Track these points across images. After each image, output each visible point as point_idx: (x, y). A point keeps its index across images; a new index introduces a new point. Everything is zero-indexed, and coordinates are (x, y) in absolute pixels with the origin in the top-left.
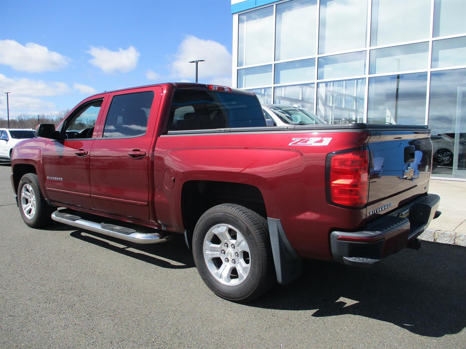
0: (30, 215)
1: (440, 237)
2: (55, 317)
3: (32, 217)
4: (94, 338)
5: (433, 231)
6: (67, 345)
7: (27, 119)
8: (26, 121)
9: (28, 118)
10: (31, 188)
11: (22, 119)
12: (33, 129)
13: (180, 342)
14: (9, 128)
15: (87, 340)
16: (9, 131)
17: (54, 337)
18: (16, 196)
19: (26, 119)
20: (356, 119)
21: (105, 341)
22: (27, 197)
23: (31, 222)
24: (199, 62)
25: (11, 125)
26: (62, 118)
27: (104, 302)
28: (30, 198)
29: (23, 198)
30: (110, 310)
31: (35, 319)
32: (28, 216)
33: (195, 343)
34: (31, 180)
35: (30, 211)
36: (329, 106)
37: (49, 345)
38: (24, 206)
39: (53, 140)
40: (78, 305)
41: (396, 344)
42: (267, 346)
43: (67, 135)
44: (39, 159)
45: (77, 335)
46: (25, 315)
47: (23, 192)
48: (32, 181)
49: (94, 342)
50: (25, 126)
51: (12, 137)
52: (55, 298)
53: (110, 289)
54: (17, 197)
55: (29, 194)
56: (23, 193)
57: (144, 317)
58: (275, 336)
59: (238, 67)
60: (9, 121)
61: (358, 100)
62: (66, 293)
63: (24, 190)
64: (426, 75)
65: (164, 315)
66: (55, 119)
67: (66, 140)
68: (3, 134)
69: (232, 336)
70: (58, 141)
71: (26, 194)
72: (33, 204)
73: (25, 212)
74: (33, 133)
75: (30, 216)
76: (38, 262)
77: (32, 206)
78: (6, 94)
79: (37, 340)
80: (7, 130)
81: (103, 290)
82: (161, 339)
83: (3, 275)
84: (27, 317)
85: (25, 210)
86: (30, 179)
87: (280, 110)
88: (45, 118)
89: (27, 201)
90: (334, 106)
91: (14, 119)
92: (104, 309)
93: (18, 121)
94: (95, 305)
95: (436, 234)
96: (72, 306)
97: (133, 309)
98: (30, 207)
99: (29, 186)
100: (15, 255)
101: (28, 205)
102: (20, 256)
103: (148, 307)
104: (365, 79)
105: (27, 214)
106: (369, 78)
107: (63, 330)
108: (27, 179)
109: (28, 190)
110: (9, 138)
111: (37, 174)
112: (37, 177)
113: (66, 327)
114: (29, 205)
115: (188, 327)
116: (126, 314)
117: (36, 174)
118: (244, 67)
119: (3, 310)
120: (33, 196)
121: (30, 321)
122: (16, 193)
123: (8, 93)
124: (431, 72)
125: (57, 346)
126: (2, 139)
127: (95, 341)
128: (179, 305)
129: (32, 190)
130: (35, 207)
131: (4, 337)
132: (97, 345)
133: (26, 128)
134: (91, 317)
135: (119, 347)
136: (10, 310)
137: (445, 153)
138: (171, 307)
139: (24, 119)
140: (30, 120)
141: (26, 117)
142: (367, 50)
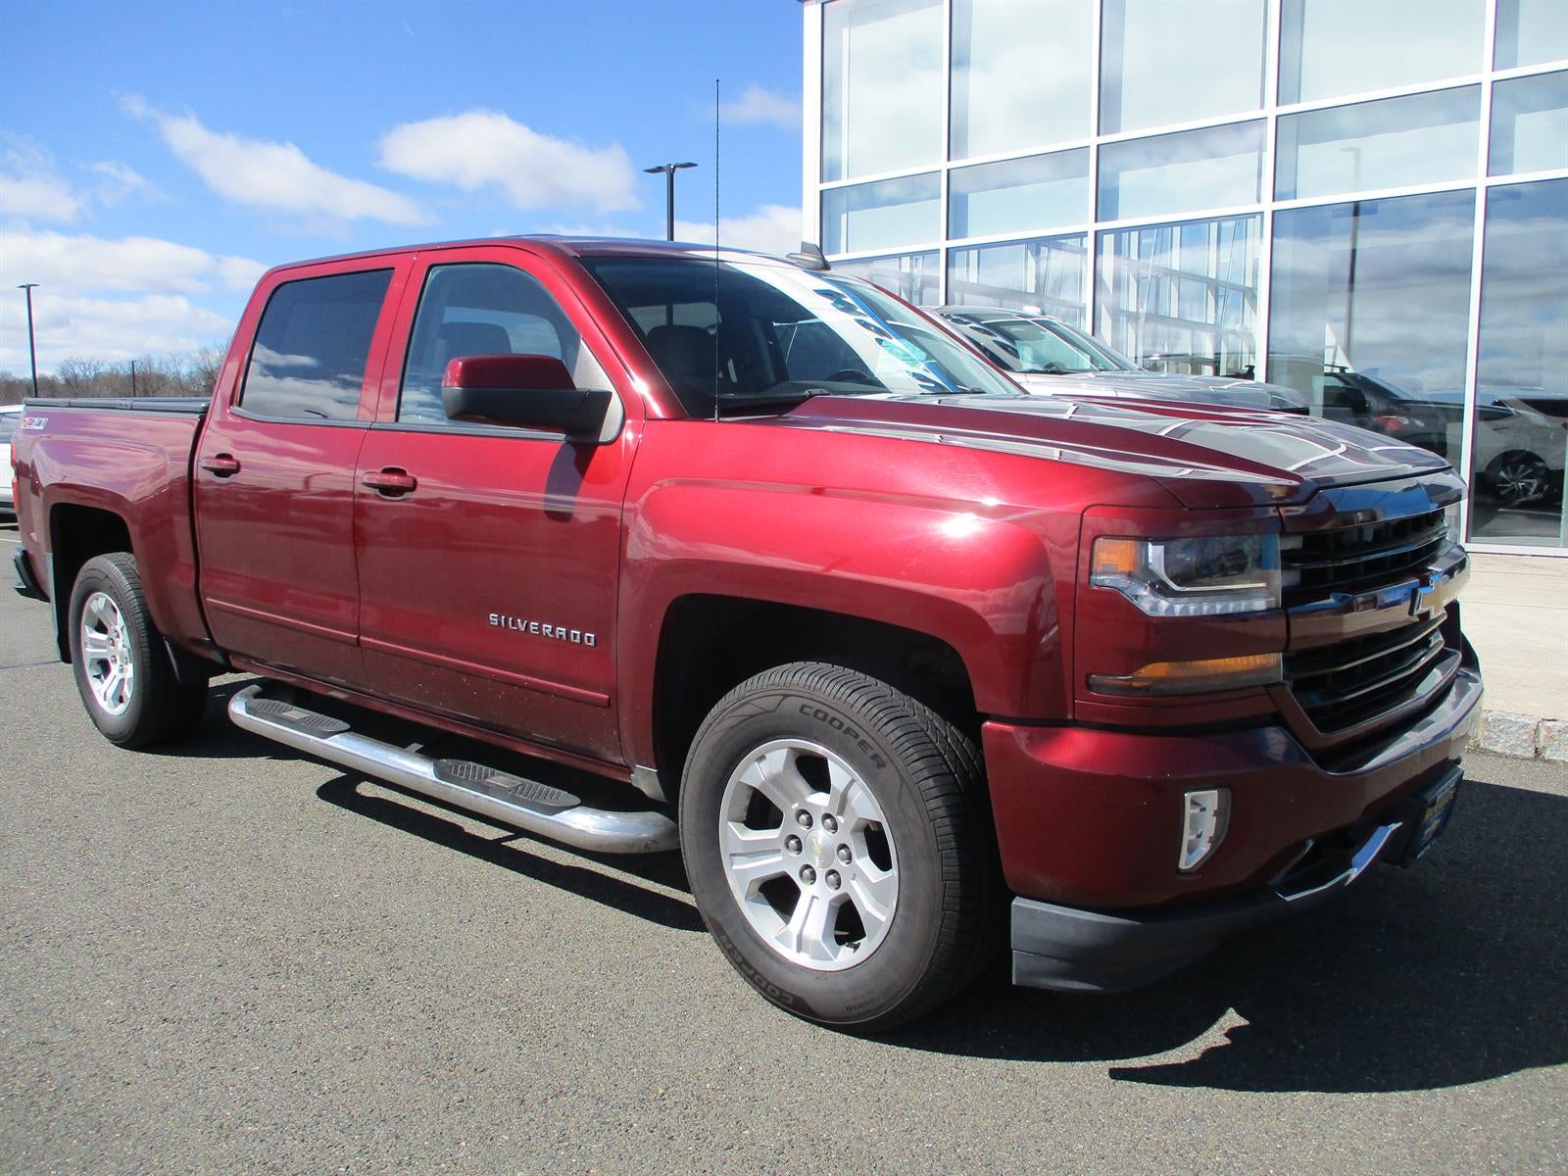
1: (1556, 743)
2: (315, 1022)
4: (459, 1086)
5: (1533, 723)
6: (377, 1112)
7: (93, 374)
8: (90, 383)
9: (95, 370)
11: (76, 376)
13: (751, 1096)
15: (441, 1096)
17: (326, 1088)
19: (88, 373)
20: (1218, 354)
21: (502, 1095)
24: (677, 169)
26: (210, 369)
27: (470, 969)
30: (495, 996)
31: (251, 1030)
33: (802, 1098)
36: (1127, 311)
37: (315, 1112)
40: (383, 981)
41: (1473, 1091)
42: (1043, 1105)
45: (402, 1080)
46: (213, 1017)
49: (462, 1101)
52: (301, 958)
53: (481, 927)
57: (613, 1016)
58: (1065, 1071)
59: (821, 181)
60: (37, 380)
61: (1222, 291)
62: (335, 943)
64: (1472, 201)
65: (679, 1009)
66: (186, 373)
69: (922, 1074)
76: (221, 844)
78: (25, 290)
79: (273, 1097)
81: (456, 930)
82: (686, 1087)
83: (111, 887)
84: (223, 1024)
87: (975, 325)
88: (153, 371)
90: (1143, 311)
91: (53, 374)
92: (474, 992)
93: (62, 382)
94: (442, 981)
95: (1543, 733)
96: (366, 985)
97: (572, 992)
100: (139, 822)
102: (155, 826)
103: (621, 986)
104: (1259, 217)
106: (1273, 212)
107: (352, 1064)
113: (360, 1054)
115: (768, 1046)
116: (551, 1009)
118: (843, 182)
119: (137, 1003)
121: (236, 1037)
123: (32, 288)
124: (1487, 188)
125: (343, 1115)
127: (465, 1097)
128: (723, 975)
131: (158, 1089)
132: (474, 1109)
134: (437, 1020)
135: (549, 1114)
136: (161, 1002)
137: (1522, 466)
138: (699, 984)
139: (82, 374)
140: (104, 378)
141: (89, 369)
142: (1266, 118)
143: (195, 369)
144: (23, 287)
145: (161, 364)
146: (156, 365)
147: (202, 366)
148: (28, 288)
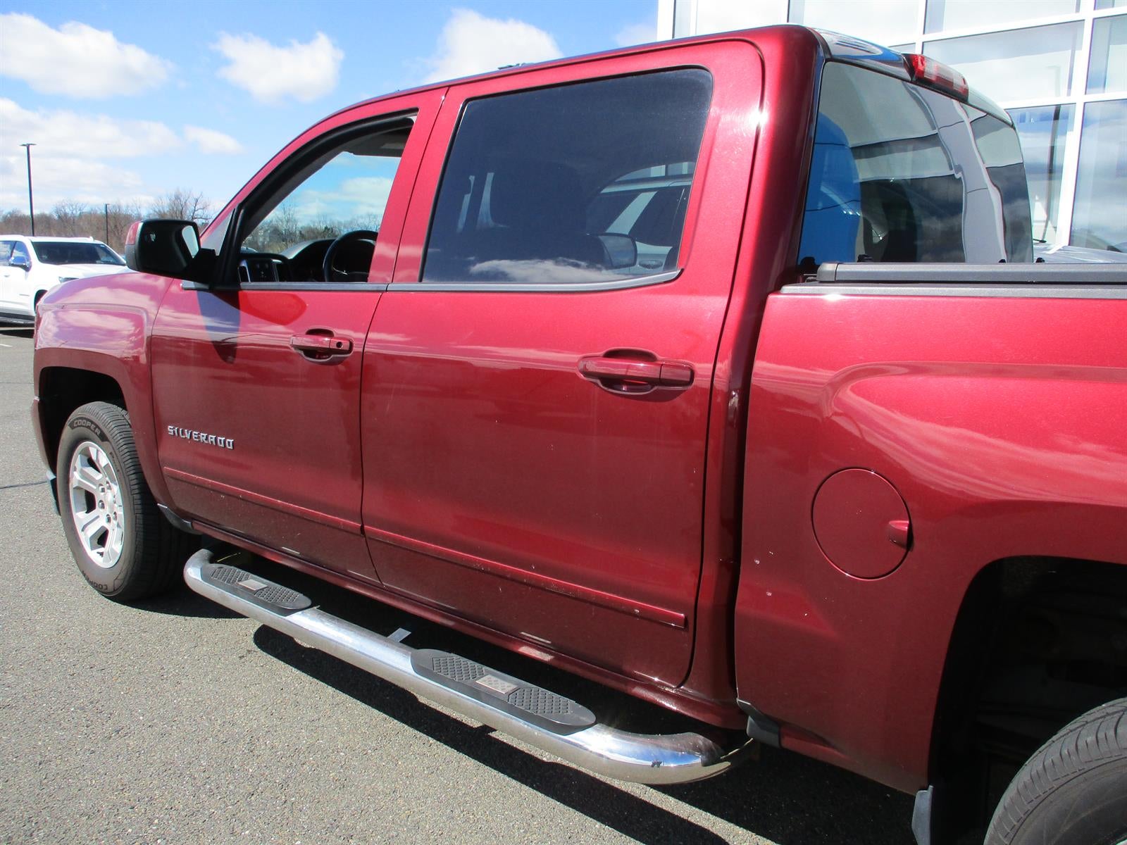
0: (101, 550)
3: (112, 563)
7: (79, 212)
8: (76, 219)
9: (80, 210)
10: (103, 460)
11: (66, 214)
12: (94, 239)
14: (33, 235)
16: (32, 242)
18: (51, 476)
19: (74, 212)
22: (92, 488)
23: (110, 582)
25: (38, 228)
28: (103, 490)
29: (78, 488)
32: (93, 555)
34: (105, 431)
35: (102, 539)
38: (80, 516)
39: (191, 284)
43: (244, 264)
44: (135, 350)
47: (75, 470)
48: (108, 435)
50: (73, 230)
51: (41, 259)
54: (54, 482)
55: (98, 477)
56: (75, 473)
60: (34, 217)
63: (77, 461)
66: (145, 215)
67: (243, 284)
68: (14, 251)
70: (211, 290)
71: (85, 476)
72: (112, 516)
73: (85, 538)
74: (95, 249)
75: (101, 554)
77: (109, 520)
78: (26, 148)
80: (27, 241)
85: (83, 530)
86: (101, 426)
88: (121, 212)
89: (90, 502)
91: (47, 212)
93: (56, 217)
98: (102, 523)
99: (98, 451)
101: (93, 514)
105: (92, 550)
108: (89, 424)
109: (92, 463)
110: (31, 263)
111: (128, 408)
112: (127, 417)
114: (98, 517)
117: (124, 407)
120: (112, 485)
122: (53, 465)
123: (31, 147)
126: (13, 265)
129: (108, 464)
130: (118, 526)
133: (75, 235)
139: (70, 212)
140: (85, 216)
141: (76, 209)
142: (1084, 20)
143: (152, 212)
144: (24, 145)
145: (128, 206)
146: (124, 208)
147: (157, 210)
148: (28, 146)
